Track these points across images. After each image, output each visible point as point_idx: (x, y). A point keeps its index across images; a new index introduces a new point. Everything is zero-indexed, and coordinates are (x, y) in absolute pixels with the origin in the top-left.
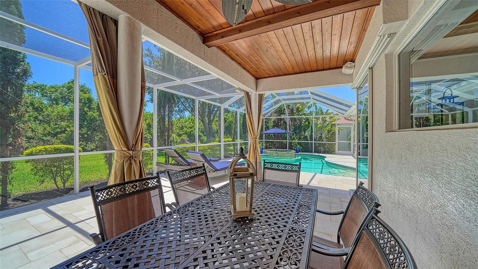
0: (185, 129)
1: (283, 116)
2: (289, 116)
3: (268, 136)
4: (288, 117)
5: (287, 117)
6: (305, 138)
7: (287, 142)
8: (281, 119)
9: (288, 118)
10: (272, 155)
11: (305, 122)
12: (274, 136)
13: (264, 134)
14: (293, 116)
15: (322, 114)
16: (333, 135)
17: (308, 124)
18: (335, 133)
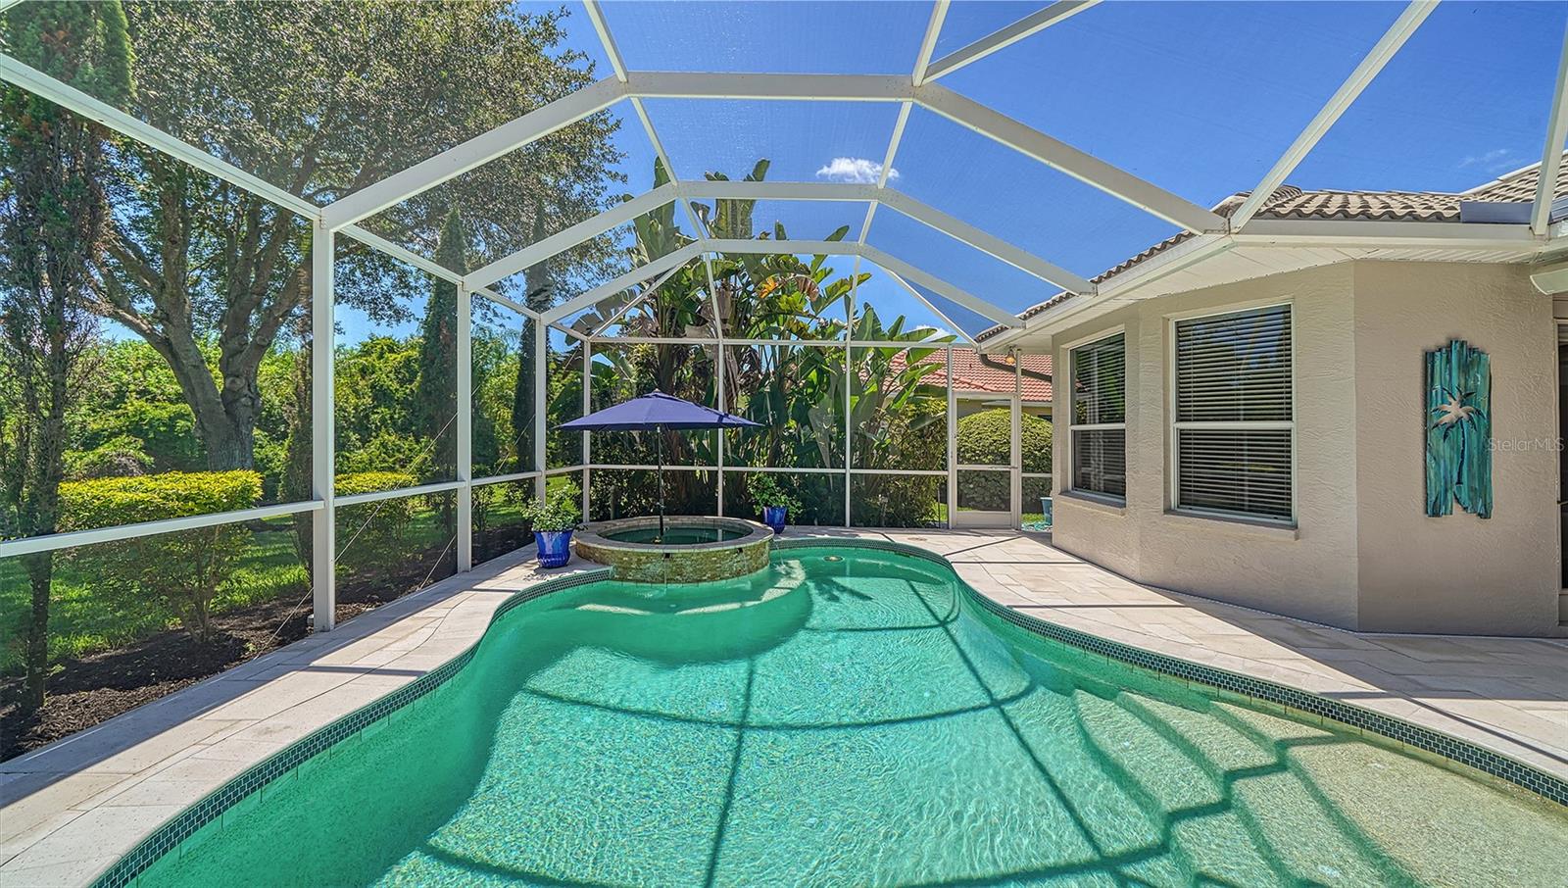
0: (133, 404)
1: (692, 338)
2: (726, 334)
3: (612, 441)
4: (723, 341)
5: (712, 340)
6: (807, 453)
7: (713, 475)
8: (680, 353)
9: (721, 348)
10: (638, 569)
11: (804, 371)
12: (645, 439)
13: (587, 434)
14: (744, 336)
15: (876, 334)
16: (927, 436)
17: (820, 381)
18: (941, 424)
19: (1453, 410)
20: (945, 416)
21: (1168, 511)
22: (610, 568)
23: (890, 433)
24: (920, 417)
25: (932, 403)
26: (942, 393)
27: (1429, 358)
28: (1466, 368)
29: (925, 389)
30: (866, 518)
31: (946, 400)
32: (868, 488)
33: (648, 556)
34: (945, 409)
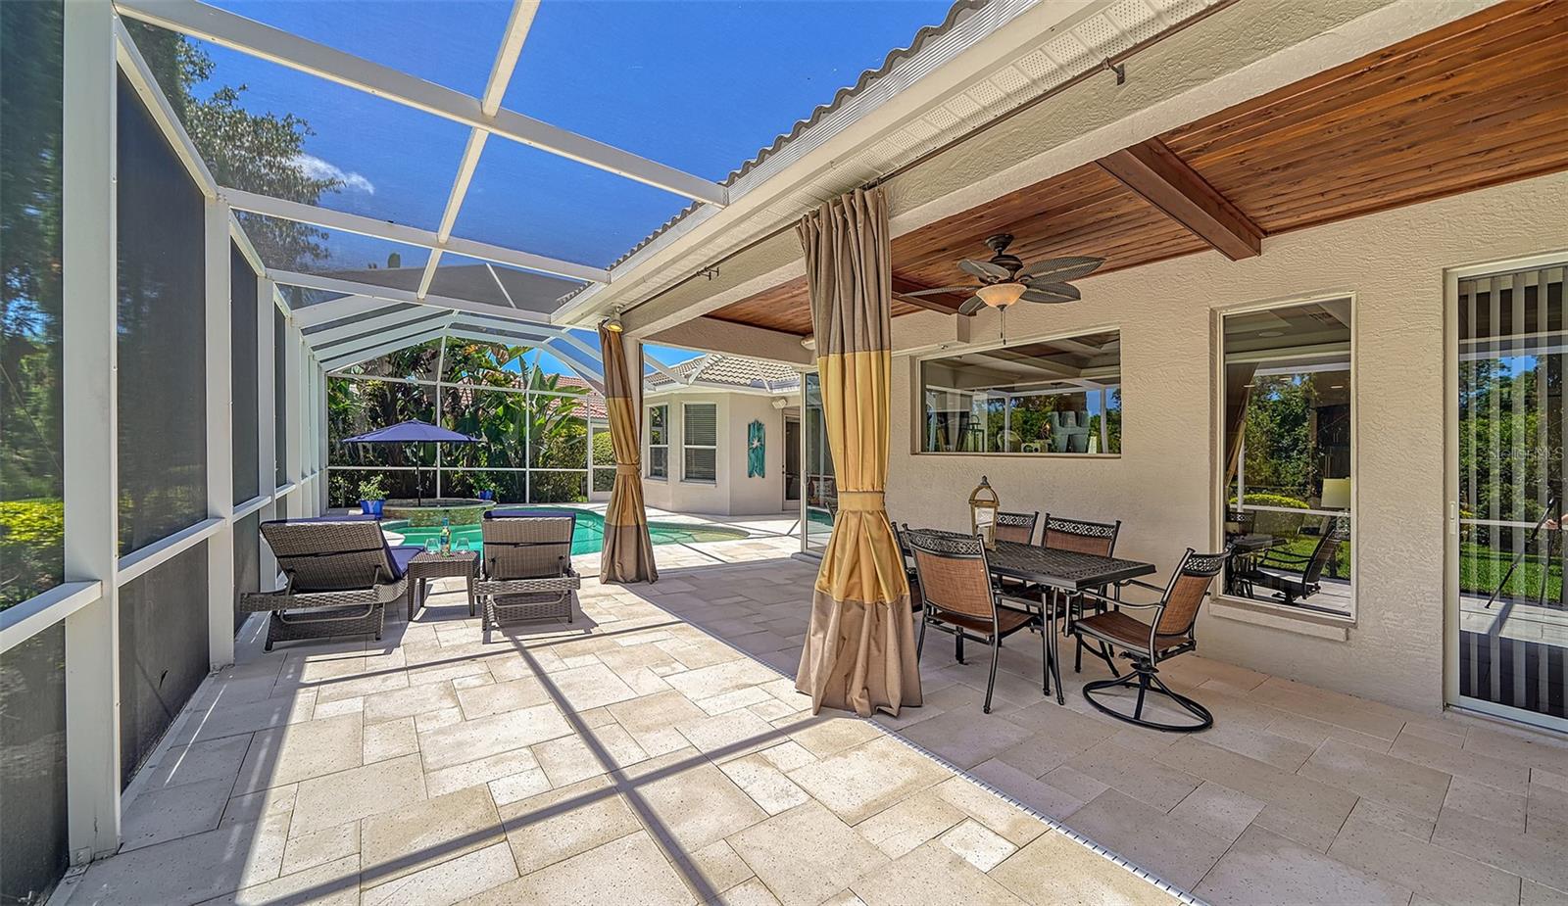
9: (438, 388)
11: (491, 405)
16: (574, 449)
17: (505, 414)
18: (584, 443)
19: (756, 443)
20: (586, 437)
21: (681, 481)
22: (409, 521)
23: (552, 445)
24: (570, 437)
25: (577, 429)
26: (584, 423)
27: (749, 426)
28: (759, 430)
29: (574, 420)
30: (537, 498)
31: (586, 427)
32: (539, 480)
33: (434, 512)
34: (586, 433)
